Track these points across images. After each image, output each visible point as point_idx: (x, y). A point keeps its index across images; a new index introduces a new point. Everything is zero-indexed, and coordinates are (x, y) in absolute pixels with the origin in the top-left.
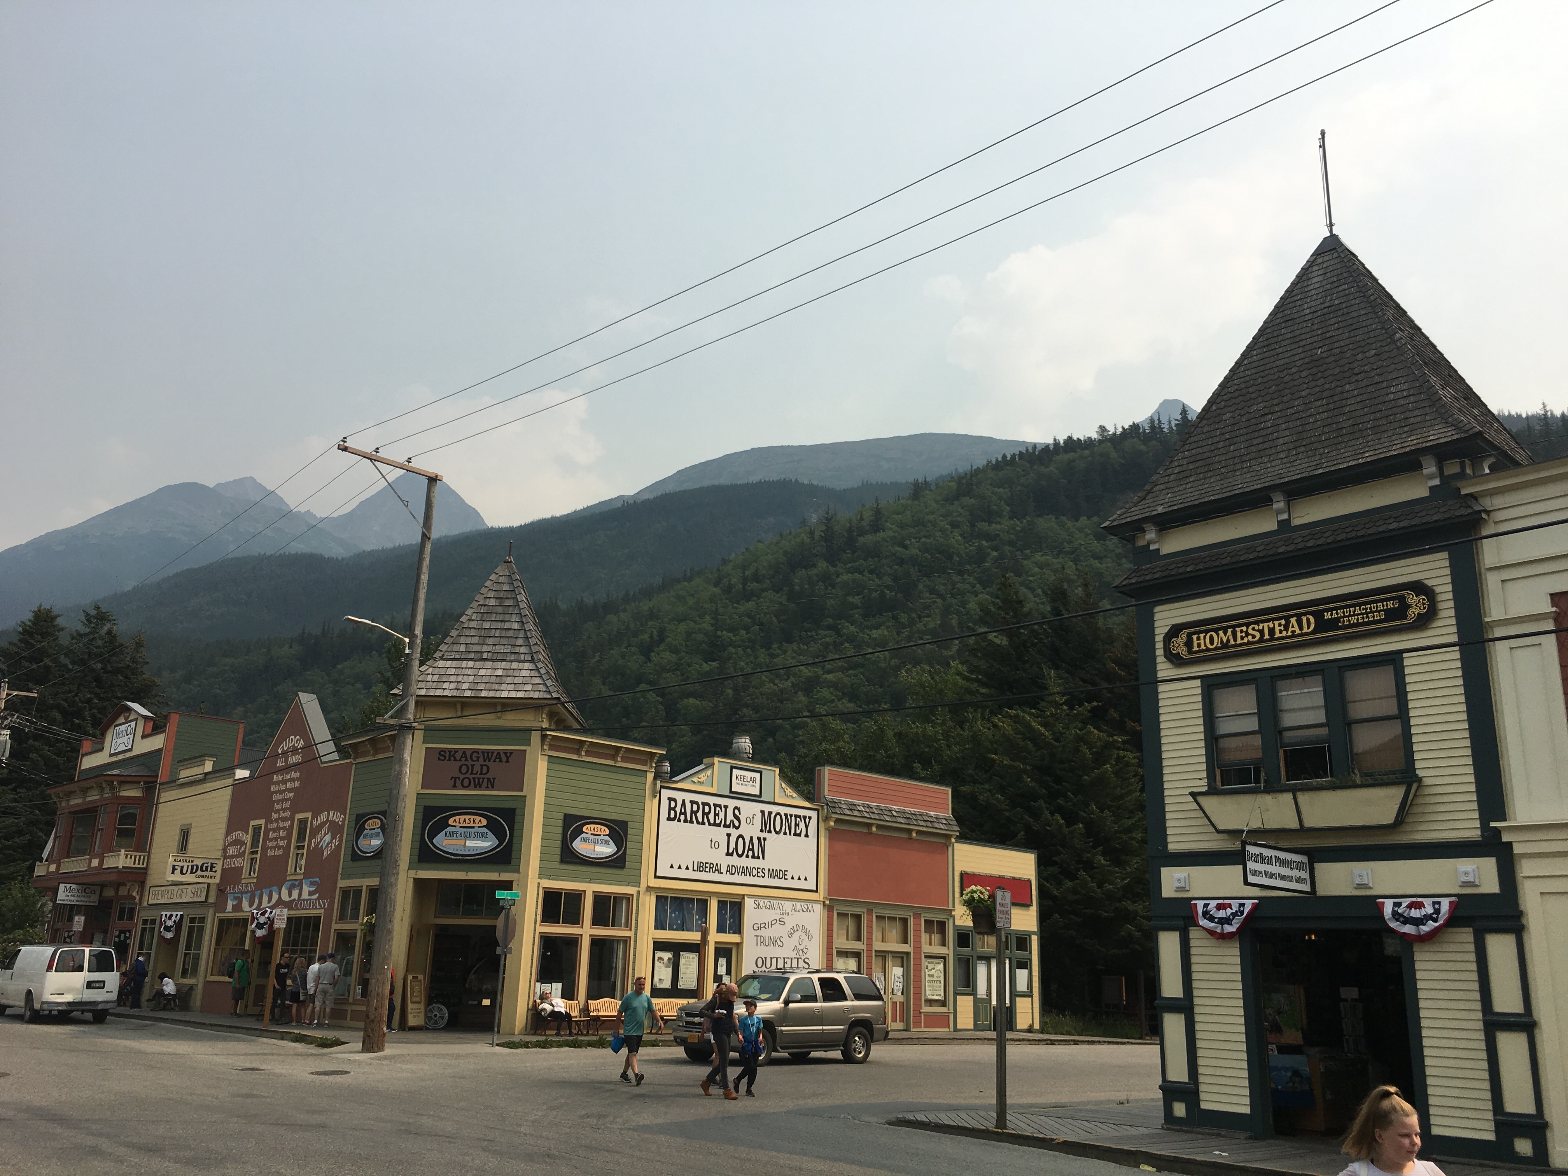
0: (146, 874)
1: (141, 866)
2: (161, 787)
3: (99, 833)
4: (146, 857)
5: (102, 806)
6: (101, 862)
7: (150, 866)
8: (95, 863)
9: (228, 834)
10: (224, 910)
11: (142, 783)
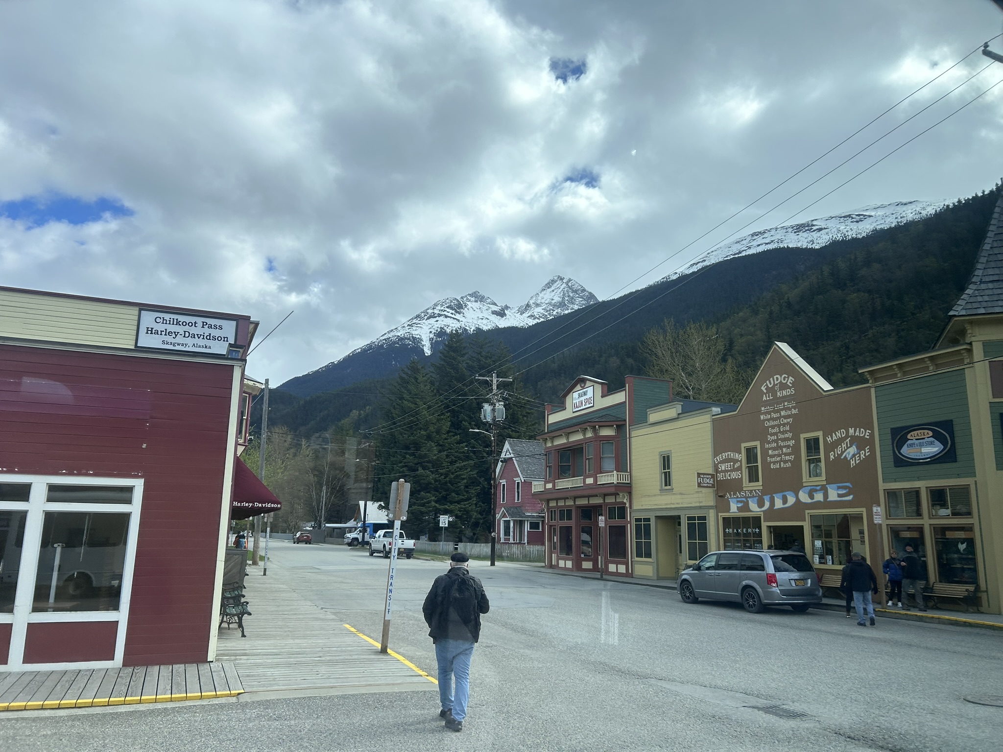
0: (631, 487)
1: (627, 482)
2: (630, 428)
3: (587, 461)
4: (629, 476)
5: (586, 443)
6: (596, 480)
7: (633, 482)
8: (590, 481)
9: (715, 454)
10: (728, 509)
11: (615, 426)
